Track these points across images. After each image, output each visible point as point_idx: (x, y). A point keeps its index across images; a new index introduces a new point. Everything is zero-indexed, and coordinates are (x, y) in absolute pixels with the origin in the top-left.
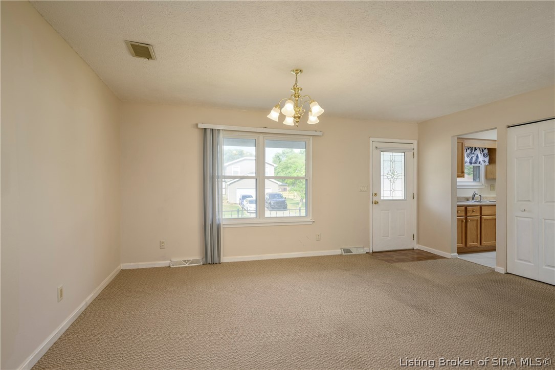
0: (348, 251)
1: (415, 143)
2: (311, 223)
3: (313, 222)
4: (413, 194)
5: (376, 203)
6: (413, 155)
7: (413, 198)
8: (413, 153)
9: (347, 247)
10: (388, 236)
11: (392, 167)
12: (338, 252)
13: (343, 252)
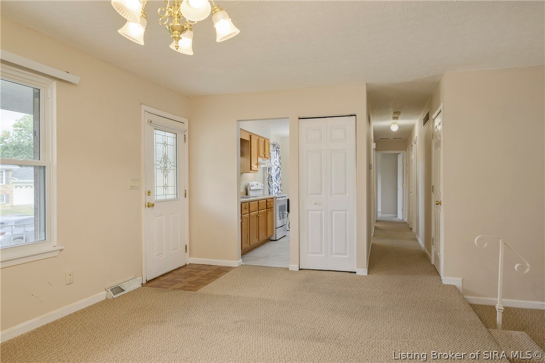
0: (118, 289)
1: (186, 121)
2: (56, 254)
3: (61, 250)
4: (185, 191)
5: (151, 205)
6: (185, 138)
7: (185, 196)
8: (185, 136)
9: (114, 284)
10: (162, 254)
11: (164, 151)
12: (102, 296)
13: (111, 293)
